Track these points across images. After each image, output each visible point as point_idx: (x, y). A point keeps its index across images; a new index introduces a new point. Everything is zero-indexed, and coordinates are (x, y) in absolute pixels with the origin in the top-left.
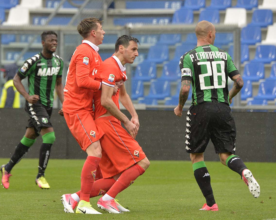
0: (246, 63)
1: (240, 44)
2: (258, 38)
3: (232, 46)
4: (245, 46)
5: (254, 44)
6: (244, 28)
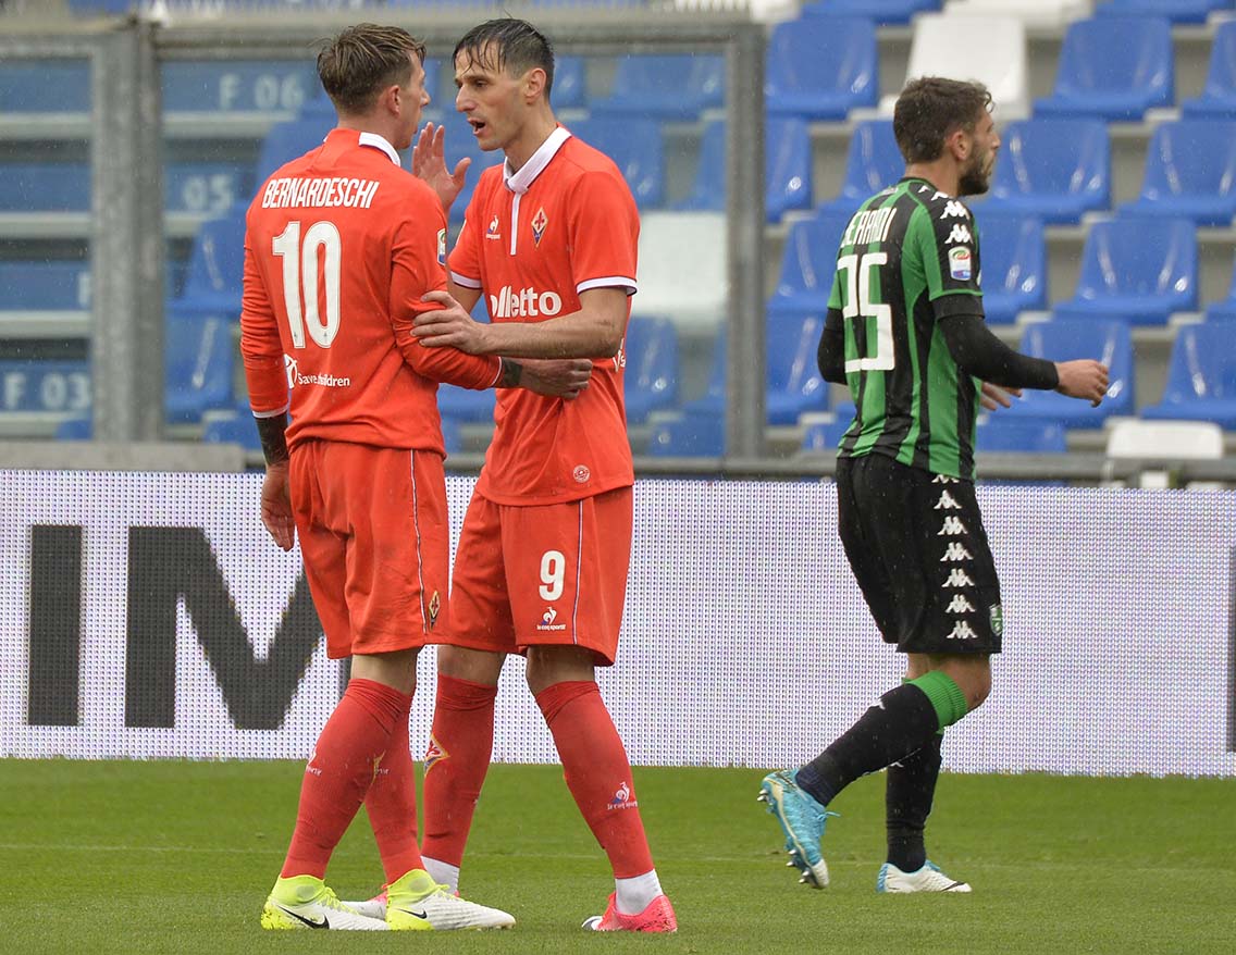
0: (792, 218)
1: (761, 115)
2: (861, 83)
3: (718, 127)
4: (791, 125)
5: (839, 116)
6: (784, 27)
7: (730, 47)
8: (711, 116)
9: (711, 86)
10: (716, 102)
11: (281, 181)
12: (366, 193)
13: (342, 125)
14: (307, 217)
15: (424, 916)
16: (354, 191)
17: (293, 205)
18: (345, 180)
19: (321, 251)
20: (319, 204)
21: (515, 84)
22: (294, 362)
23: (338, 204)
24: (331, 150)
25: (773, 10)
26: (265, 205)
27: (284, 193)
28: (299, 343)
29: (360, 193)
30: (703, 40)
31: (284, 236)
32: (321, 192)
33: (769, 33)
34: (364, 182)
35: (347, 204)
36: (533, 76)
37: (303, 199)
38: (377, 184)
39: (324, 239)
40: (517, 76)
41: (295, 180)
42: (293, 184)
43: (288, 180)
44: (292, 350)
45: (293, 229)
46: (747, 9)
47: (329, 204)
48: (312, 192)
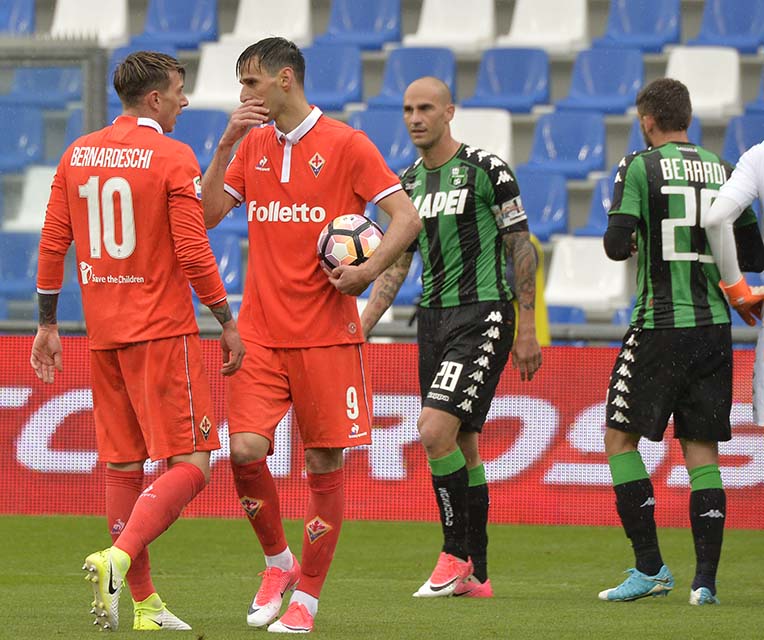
7: (85, 63)
8: (73, 106)
9: (73, 88)
10: (77, 98)
11: (83, 148)
12: (146, 160)
13: (125, 113)
14: (104, 175)
15: (161, 625)
16: (137, 157)
17: (93, 164)
18: (131, 150)
19: (117, 197)
20: (113, 166)
21: (273, 80)
22: (90, 268)
23: (127, 166)
24: (117, 129)
25: (113, 40)
26: (72, 164)
27: (86, 157)
28: (96, 254)
29: (141, 158)
30: (68, 58)
31: (87, 186)
32: (114, 157)
33: (110, 54)
34: (143, 151)
35: (133, 166)
36: (284, 73)
37: (101, 162)
38: (151, 152)
39: (118, 189)
40: (274, 74)
41: (93, 148)
42: (92, 151)
43: (88, 148)
44: (88, 259)
45: (94, 181)
46: (97, 39)
47: (120, 166)
48: (108, 158)
